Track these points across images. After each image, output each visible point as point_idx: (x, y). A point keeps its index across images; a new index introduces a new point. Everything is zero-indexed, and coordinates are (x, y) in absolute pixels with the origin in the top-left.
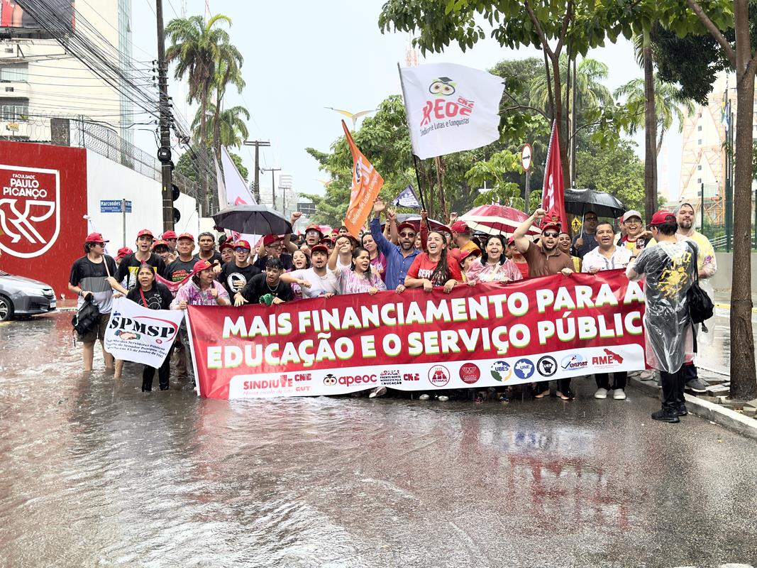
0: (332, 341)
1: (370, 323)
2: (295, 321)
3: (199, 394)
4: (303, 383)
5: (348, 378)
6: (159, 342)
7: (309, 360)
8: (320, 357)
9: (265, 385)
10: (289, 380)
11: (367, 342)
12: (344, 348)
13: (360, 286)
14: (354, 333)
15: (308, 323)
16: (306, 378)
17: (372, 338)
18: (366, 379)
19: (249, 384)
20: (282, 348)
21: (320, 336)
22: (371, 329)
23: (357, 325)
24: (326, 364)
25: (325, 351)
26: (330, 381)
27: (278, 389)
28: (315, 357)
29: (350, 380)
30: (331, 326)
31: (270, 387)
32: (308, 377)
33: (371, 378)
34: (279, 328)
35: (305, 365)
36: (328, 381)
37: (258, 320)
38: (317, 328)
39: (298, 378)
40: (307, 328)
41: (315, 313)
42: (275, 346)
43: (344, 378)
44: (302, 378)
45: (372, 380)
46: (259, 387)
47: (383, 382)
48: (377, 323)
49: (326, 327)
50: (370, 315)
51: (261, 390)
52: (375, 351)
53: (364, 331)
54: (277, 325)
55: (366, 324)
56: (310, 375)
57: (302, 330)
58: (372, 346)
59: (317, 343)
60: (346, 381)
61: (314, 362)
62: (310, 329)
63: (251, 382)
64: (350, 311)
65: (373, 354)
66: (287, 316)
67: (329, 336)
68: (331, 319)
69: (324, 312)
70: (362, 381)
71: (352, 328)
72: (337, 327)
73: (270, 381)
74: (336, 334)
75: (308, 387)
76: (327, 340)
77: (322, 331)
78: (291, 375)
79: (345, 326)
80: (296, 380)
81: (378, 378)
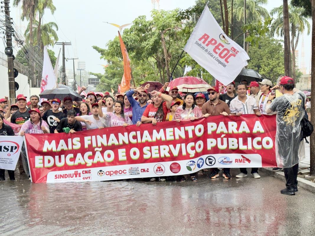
0: (102, 153)
1: (123, 142)
2: (82, 142)
3: (32, 181)
4: (87, 175)
5: (111, 172)
6: (9, 155)
7: (90, 162)
8: (95, 161)
9: (66, 176)
10: (79, 174)
11: (122, 153)
12: (109, 156)
13: (118, 121)
14: (114, 148)
15: (90, 143)
16: (88, 172)
17: (124, 150)
18: (120, 172)
19: (58, 176)
20: (75, 156)
21: (96, 149)
22: (124, 145)
23: (116, 143)
24: (99, 164)
25: (98, 158)
26: (101, 174)
27: (73, 178)
28: (93, 160)
29: (112, 173)
30: (102, 144)
31: (69, 177)
32: (89, 172)
33: (123, 172)
34: (73, 146)
35: (87, 165)
36: (100, 174)
37: (62, 142)
38: (94, 145)
39: (84, 172)
40: (89, 145)
41: (94, 137)
42: (71, 156)
43: (109, 172)
44: (86, 172)
45: (124, 173)
46: (63, 178)
47: (130, 173)
48: (127, 142)
49: (99, 145)
50: (124, 138)
51: (64, 179)
52: (126, 157)
53: (120, 147)
54: (73, 144)
55: (121, 143)
56: (90, 170)
57: (86, 146)
58: (125, 154)
59: (94, 153)
60: (110, 173)
61: (93, 164)
62: (90, 146)
63: (59, 175)
64: (112, 136)
65: (125, 158)
66: (78, 139)
67: (101, 149)
68: (102, 140)
69: (98, 137)
70: (118, 173)
71: (113, 145)
72: (105, 144)
73: (69, 174)
74: (104, 148)
75: (89, 177)
76: (100, 152)
77: (97, 147)
78: (80, 171)
79: (110, 144)
80: (83, 173)
81: (127, 172)
